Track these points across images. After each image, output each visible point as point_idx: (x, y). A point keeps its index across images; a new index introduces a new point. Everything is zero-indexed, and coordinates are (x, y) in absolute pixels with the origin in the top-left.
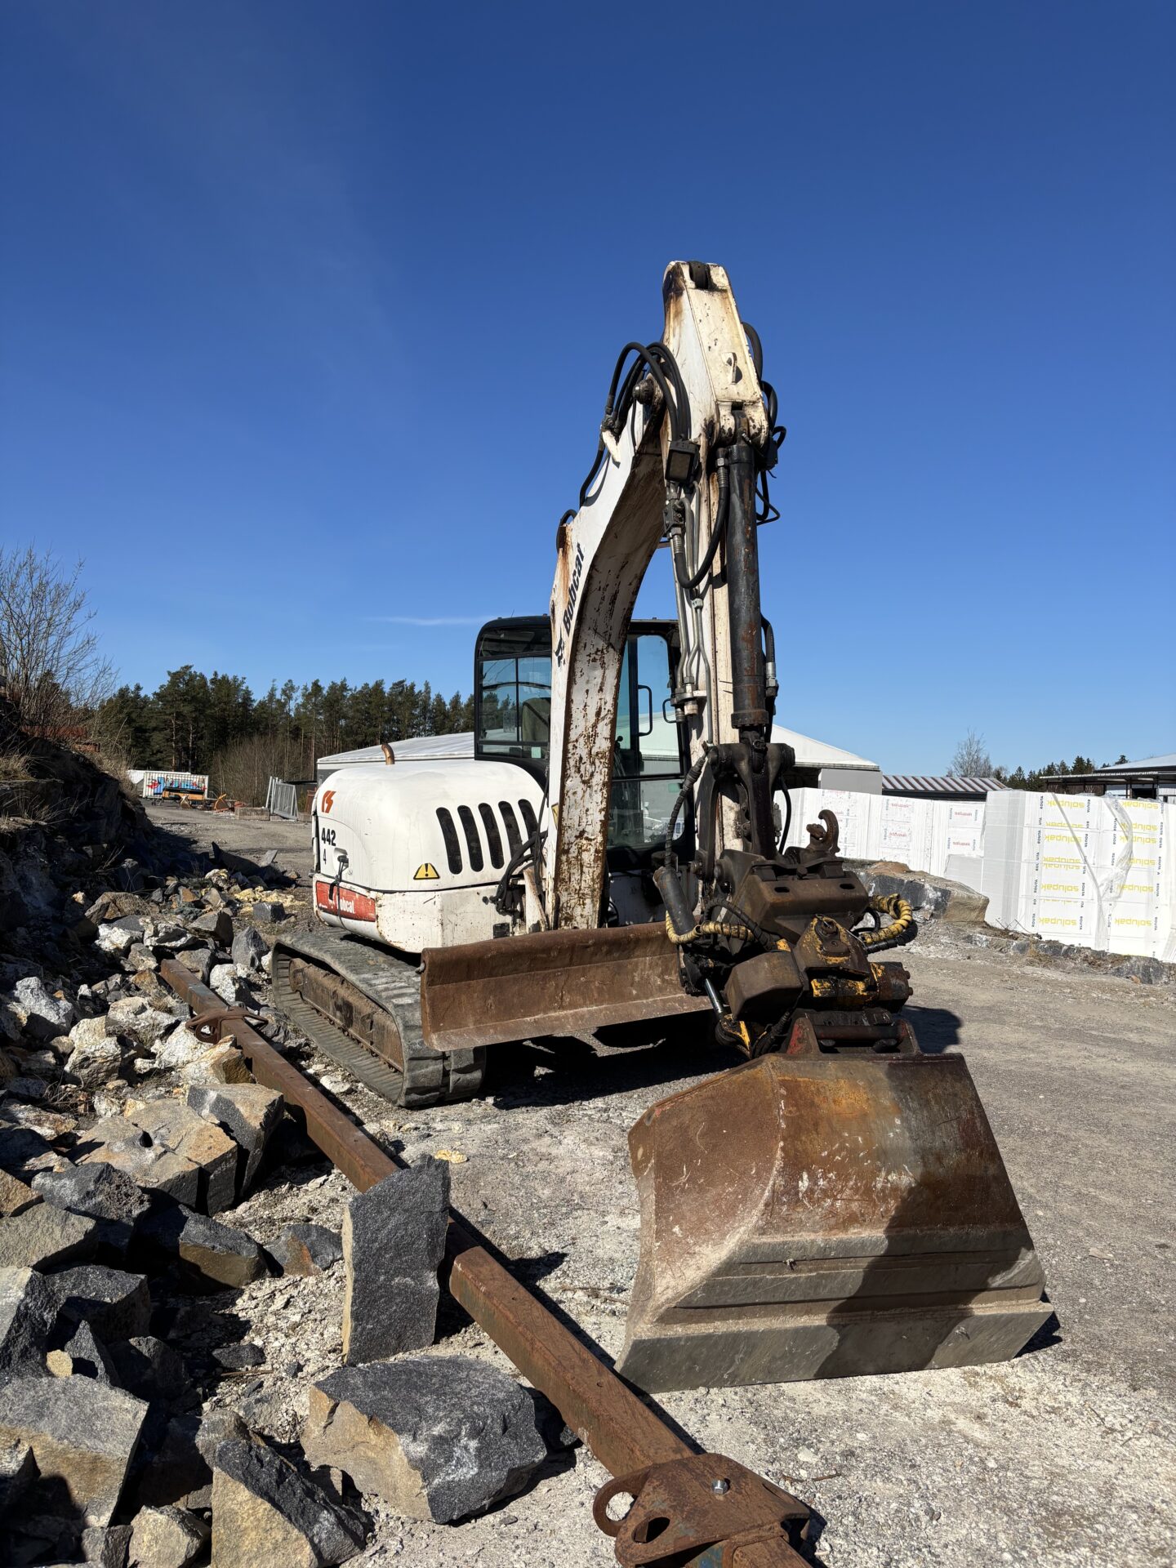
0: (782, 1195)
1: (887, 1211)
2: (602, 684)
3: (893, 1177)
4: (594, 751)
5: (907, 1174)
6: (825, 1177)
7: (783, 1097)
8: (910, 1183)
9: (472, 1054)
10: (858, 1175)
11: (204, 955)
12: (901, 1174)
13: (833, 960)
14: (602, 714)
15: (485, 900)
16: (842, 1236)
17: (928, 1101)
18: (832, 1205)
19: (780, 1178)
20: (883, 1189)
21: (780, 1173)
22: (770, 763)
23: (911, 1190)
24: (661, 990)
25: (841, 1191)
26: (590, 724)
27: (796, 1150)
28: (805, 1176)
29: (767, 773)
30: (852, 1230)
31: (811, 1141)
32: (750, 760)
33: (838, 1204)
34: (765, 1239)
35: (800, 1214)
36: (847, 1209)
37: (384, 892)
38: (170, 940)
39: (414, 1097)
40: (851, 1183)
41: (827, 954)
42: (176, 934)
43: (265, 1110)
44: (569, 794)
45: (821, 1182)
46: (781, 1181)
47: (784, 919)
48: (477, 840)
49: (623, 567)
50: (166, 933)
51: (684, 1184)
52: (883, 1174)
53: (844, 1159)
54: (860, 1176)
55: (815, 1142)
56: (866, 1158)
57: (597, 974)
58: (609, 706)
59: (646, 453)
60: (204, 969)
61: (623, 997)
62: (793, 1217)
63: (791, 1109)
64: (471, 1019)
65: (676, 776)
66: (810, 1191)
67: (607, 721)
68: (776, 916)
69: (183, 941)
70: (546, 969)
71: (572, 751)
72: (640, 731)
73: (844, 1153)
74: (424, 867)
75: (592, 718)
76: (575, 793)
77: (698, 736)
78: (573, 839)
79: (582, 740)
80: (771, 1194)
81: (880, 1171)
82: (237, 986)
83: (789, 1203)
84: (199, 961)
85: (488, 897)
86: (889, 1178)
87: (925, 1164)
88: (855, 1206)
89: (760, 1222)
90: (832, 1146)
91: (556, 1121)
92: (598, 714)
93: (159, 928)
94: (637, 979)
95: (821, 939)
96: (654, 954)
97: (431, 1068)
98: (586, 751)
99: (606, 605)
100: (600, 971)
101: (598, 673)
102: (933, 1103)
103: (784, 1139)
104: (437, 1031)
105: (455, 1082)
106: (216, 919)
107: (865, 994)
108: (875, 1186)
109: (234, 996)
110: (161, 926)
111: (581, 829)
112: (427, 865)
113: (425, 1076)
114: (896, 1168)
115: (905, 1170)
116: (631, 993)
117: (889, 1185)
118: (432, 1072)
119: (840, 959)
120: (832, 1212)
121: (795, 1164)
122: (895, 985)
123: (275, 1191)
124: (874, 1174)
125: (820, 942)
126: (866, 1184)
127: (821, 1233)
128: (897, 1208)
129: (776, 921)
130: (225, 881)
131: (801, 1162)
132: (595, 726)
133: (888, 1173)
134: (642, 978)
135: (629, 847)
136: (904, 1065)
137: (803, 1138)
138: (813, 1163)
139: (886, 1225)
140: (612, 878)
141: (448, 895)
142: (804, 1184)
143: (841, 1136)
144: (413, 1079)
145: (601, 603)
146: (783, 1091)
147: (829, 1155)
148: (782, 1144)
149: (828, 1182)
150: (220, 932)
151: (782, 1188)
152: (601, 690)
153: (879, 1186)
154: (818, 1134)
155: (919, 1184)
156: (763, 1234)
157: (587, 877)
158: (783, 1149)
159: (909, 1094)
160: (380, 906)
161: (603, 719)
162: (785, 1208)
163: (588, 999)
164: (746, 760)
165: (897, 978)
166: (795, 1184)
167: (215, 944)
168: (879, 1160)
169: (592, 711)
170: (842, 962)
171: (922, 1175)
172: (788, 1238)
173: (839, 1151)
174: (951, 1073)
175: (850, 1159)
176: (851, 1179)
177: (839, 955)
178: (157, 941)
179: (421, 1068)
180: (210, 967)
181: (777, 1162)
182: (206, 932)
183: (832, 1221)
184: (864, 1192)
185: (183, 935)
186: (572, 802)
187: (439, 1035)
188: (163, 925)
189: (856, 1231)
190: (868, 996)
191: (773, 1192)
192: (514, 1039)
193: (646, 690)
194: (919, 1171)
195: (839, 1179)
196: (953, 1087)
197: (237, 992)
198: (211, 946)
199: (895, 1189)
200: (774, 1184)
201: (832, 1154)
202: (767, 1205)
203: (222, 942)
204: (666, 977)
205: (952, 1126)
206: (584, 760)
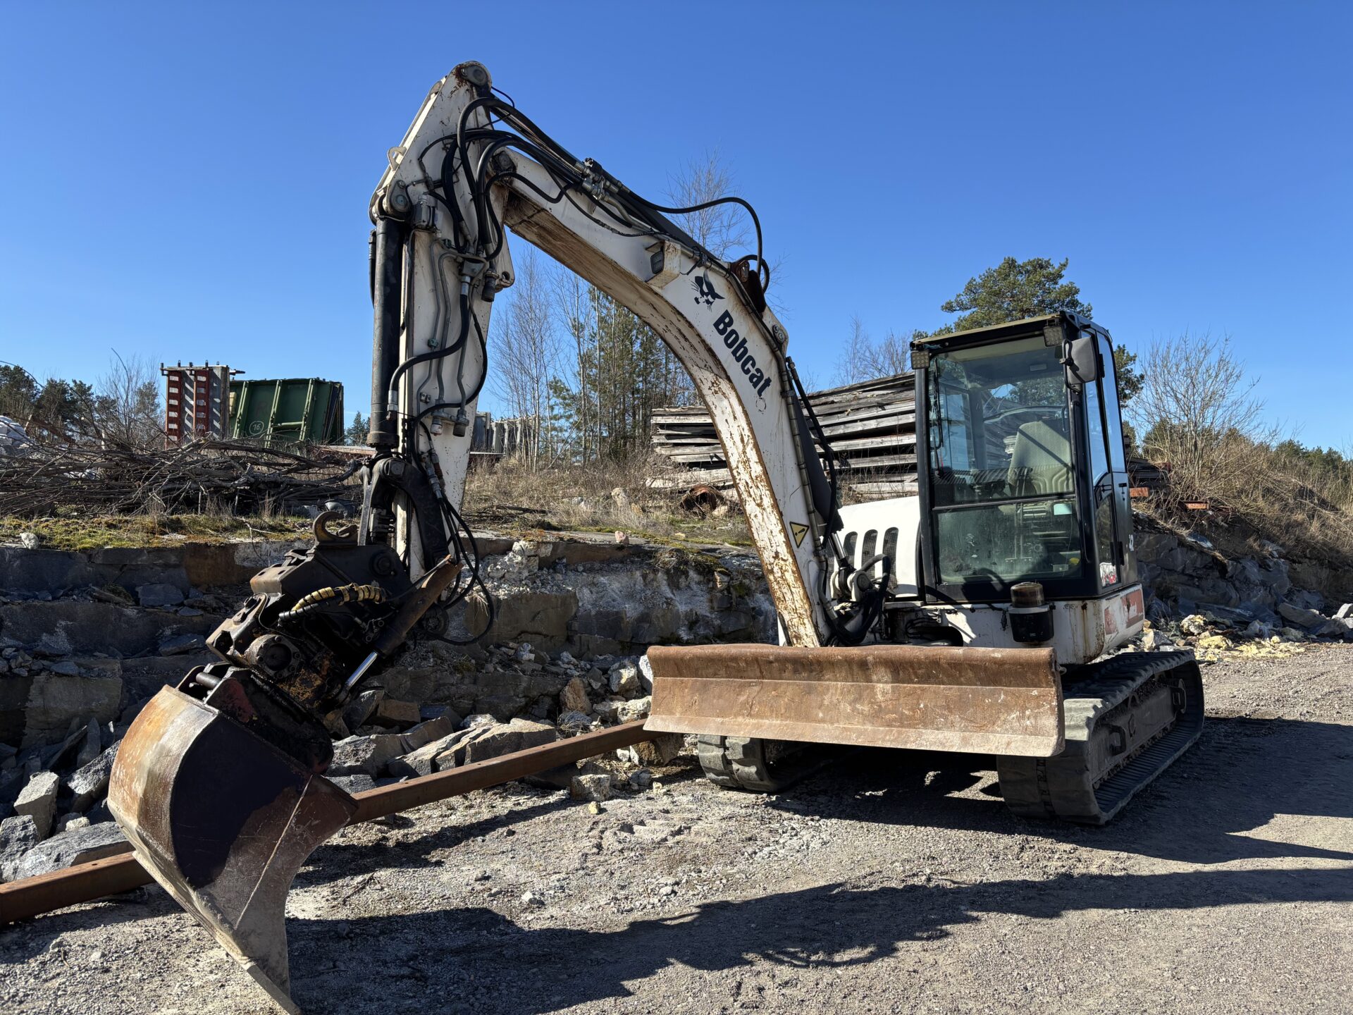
2: (733, 412)
4: (754, 475)
14: (746, 441)
24: (848, 718)
26: (741, 451)
44: (752, 516)
58: (747, 432)
61: (808, 717)
67: (751, 446)
70: (741, 678)
71: (738, 477)
75: (740, 445)
76: (756, 516)
78: (772, 560)
79: (740, 466)
92: (742, 441)
94: (826, 702)
96: (845, 680)
98: (748, 476)
100: (790, 688)
101: (725, 402)
111: (774, 550)
116: (817, 715)
132: (744, 452)
152: (735, 418)
157: (797, 597)
161: (748, 444)
163: (775, 712)
169: (737, 439)
186: (758, 525)
206: (750, 484)
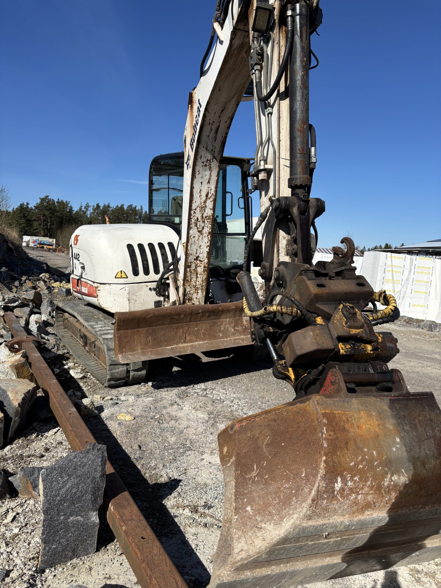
0: (324, 493)
1: (390, 499)
2: (210, 179)
3: (395, 478)
4: (205, 215)
5: (403, 475)
6: (352, 479)
7: (325, 425)
8: (405, 481)
9: (141, 363)
10: (373, 478)
11: (27, 310)
12: (400, 476)
13: (354, 331)
14: (209, 196)
15: (150, 289)
16: (361, 517)
17: (415, 425)
18: (356, 498)
19: (323, 482)
20: (388, 487)
21: (324, 478)
22: (311, 209)
23: (406, 486)
24: (233, 334)
25: (362, 489)
26: (203, 201)
27: (334, 462)
28: (339, 480)
29: (309, 215)
30: (367, 513)
31: (343, 455)
32: (299, 207)
33: (360, 497)
34: (311, 523)
35: (335, 505)
36: (365, 500)
37: (101, 284)
38: (11, 303)
39: (112, 382)
40: (369, 483)
41: (350, 327)
42: (14, 301)
43: (23, 396)
44: (192, 237)
45: (349, 484)
46: (323, 484)
47: (321, 304)
48: (147, 261)
49: (223, 111)
50: (9, 300)
51: (255, 477)
52: (389, 476)
53: (364, 467)
54: (374, 479)
55: (346, 456)
56: (378, 466)
57: (203, 326)
58: (213, 192)
59: (239, 30)
60: (27, 316)
61: (215, 337)
62: (330, 507)
63: (330, 433)
64: (139, 348)
65: (243, 234)
66: (342, 489)
67: (211, 199)
68: (317, 302)
69: (17, 303)
70: (178, 323)
71: (193, 215)
72: (227, 214)
73: (364, 463)
74: (120, 272)
75: (204, 198)
76: (194, 237)
77: (266, 195)
78: (193, 260)
79: (198, 209)
80: (316, 493)
81: (387, 474)
82: (38, 325)
83: (328, 498)
84: (25, 313)
85: (152, 288)
86: (393, 478)
87: (415, 468)
88: (370, 498)
89: (308, 512)
90: (357, 459)
91: (181, 396)
92: (207, 196)
93: (5, 297)
94: (222, 329)
95: (345, 317)
96: (231, 317)
97: (120, 369)
98: (201, 215)
99: (212, 134)
100: (204, 325)
101: (208, 173)
102: (419, 426)
103: (326, 455)
104: (121, 353)
105: (133, 376)
106: (33, 294)
107: (372, 352)
108: (383, 485)
109: (36, 329)
110: (6, 296)
111: (197, 255)
112: (121, 271)
113: (117, 373)
114: (397, 472)
115: (402, 473)
116: (219, 335)
117: (392, 483)
118: (121, 371)
119: (358, 331)
120: (356, 503)
121: (333, 472)
122: (389, 347)
123: (29, 438)
124: (384, 477)
125: (345, 319)
126: (378, 483)
127: (347, 516)
128: (396, 497)
129: (317, 305)
130: (48, 278)
131: (337, 470)
132: (205, 202)
133: (392, 475)
134: (225, 328)
135: (220, 267)
136: (399, 400)
137: (339, 453)
138: (344, 470)
139: (388, 508)
140: (212, 281)
141: (132, 286)
142: (338, 485)
143: (362, 451)
144: (112, 374)
145: (210, 132)
146: (325, 421)
147: (355, 465)
148: (324, 458)
149: (354, 483)
150: (35, 300)
151: (324, 489)
152: (209, 182)
153: (386, 484)
154: (348, 450)
155: (411, 482)
156: (309, 520)
157: (200, 280)
158: (325, 462)
159: (404, 420)
160: (99, 290)
161: (209, 198)
162: (325, 502)
163: (198, 338)
164: (297, 207)
165: (391, 342)
166: (332, 485)
167: (33, 305)
168: (386, 467)
169: (204, 194)
170: (359, 333)
171: (414, 476)
172: (326, 521)
173: (361, 462)
174: (427, 406)
175: (368, 467)
176: (368, 480)
177: (357, 328)
178: (4, 303)
179: (116, 369)
180: (30, 315)
181: (321, 471)
182: (29, 300)
183: (355, 508)
184: (376, 489)
185: (17, 301)
186: (193, 241)
187: (122, 355)
188: (7, 296)
189: (369, 513)
190: (373, 354)
191: (318, 491)
192: (161, 358)
193: (230, 194)
194: (411, 473)
195: (361, 481)
196: (430, 415)
197: (38, 327)
198: (31, 306)
199: (396, 485)
200: (319, 486)
201: (357, 464)
202: (313, 500)
203: (36, 304)
204: (236, 328)
205: (431, 442)
206: (200, 219)
